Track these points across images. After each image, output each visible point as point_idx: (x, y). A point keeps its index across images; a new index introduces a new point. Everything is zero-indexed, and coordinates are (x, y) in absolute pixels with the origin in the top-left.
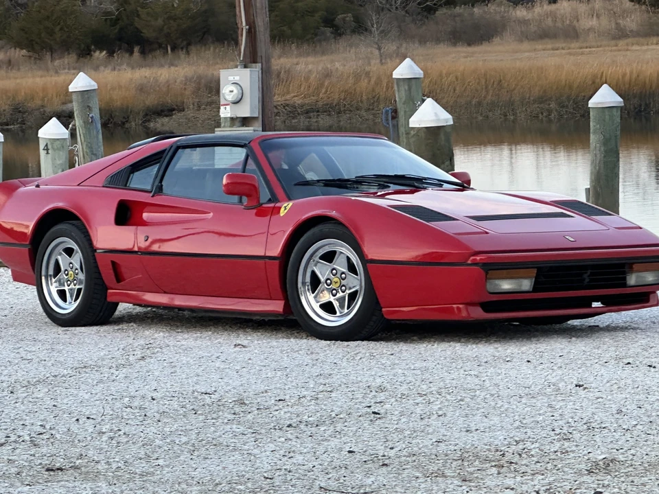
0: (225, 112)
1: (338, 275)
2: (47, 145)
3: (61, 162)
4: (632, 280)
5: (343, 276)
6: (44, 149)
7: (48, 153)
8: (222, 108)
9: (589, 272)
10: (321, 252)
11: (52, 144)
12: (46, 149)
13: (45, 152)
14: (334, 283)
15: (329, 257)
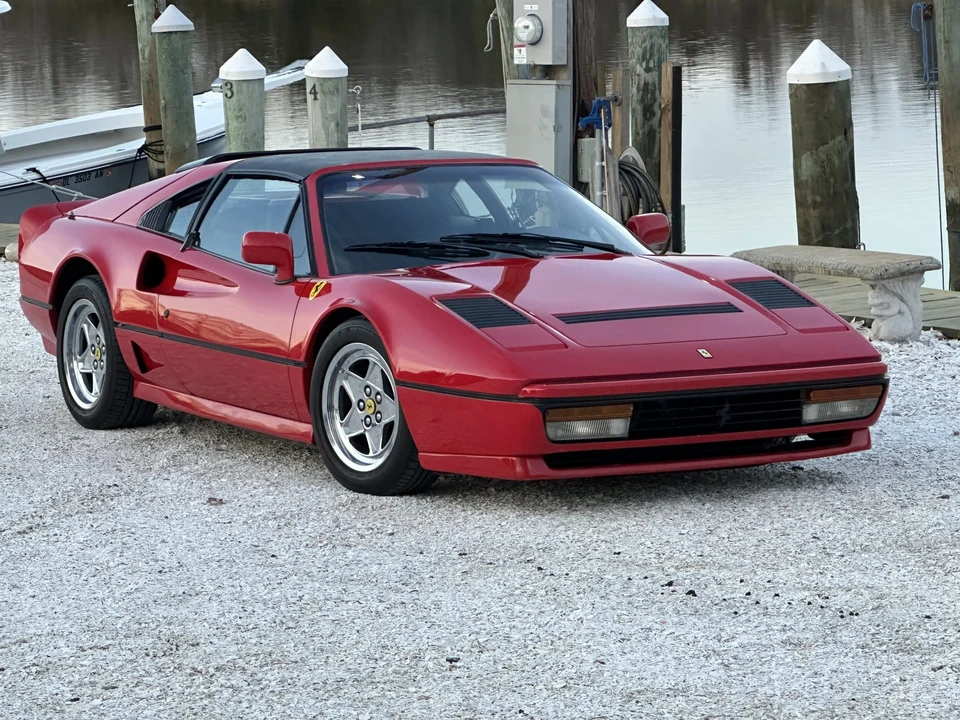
0: (521, 57)
1: (373, 396)
2: (314, 87)
3: (334, 112)
4: (811, 413)
5: (379, 397)
6: (310, 93)
7: (315, 99)
8: (516, 50)
9: (727, 406)
10: (352, 360)
11: (322, 85)
12: (314, 92)
13: (313, 96)
14: (367, 407)
15: (361, 368)
